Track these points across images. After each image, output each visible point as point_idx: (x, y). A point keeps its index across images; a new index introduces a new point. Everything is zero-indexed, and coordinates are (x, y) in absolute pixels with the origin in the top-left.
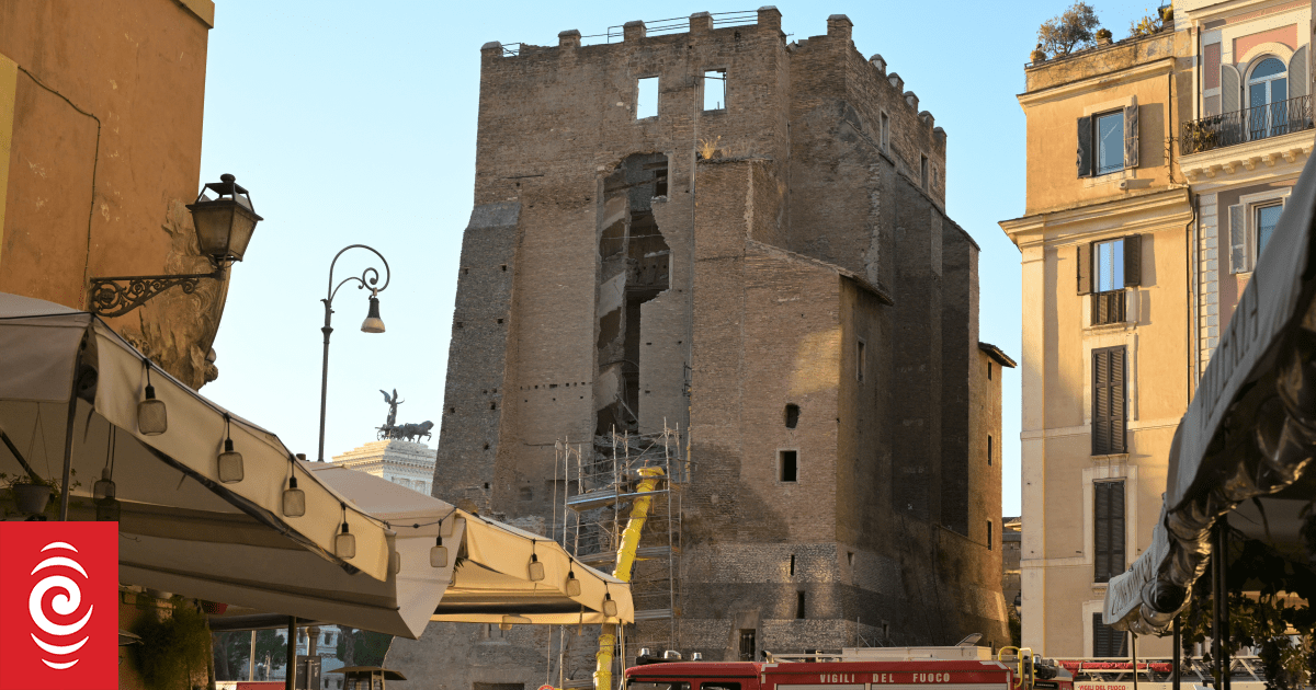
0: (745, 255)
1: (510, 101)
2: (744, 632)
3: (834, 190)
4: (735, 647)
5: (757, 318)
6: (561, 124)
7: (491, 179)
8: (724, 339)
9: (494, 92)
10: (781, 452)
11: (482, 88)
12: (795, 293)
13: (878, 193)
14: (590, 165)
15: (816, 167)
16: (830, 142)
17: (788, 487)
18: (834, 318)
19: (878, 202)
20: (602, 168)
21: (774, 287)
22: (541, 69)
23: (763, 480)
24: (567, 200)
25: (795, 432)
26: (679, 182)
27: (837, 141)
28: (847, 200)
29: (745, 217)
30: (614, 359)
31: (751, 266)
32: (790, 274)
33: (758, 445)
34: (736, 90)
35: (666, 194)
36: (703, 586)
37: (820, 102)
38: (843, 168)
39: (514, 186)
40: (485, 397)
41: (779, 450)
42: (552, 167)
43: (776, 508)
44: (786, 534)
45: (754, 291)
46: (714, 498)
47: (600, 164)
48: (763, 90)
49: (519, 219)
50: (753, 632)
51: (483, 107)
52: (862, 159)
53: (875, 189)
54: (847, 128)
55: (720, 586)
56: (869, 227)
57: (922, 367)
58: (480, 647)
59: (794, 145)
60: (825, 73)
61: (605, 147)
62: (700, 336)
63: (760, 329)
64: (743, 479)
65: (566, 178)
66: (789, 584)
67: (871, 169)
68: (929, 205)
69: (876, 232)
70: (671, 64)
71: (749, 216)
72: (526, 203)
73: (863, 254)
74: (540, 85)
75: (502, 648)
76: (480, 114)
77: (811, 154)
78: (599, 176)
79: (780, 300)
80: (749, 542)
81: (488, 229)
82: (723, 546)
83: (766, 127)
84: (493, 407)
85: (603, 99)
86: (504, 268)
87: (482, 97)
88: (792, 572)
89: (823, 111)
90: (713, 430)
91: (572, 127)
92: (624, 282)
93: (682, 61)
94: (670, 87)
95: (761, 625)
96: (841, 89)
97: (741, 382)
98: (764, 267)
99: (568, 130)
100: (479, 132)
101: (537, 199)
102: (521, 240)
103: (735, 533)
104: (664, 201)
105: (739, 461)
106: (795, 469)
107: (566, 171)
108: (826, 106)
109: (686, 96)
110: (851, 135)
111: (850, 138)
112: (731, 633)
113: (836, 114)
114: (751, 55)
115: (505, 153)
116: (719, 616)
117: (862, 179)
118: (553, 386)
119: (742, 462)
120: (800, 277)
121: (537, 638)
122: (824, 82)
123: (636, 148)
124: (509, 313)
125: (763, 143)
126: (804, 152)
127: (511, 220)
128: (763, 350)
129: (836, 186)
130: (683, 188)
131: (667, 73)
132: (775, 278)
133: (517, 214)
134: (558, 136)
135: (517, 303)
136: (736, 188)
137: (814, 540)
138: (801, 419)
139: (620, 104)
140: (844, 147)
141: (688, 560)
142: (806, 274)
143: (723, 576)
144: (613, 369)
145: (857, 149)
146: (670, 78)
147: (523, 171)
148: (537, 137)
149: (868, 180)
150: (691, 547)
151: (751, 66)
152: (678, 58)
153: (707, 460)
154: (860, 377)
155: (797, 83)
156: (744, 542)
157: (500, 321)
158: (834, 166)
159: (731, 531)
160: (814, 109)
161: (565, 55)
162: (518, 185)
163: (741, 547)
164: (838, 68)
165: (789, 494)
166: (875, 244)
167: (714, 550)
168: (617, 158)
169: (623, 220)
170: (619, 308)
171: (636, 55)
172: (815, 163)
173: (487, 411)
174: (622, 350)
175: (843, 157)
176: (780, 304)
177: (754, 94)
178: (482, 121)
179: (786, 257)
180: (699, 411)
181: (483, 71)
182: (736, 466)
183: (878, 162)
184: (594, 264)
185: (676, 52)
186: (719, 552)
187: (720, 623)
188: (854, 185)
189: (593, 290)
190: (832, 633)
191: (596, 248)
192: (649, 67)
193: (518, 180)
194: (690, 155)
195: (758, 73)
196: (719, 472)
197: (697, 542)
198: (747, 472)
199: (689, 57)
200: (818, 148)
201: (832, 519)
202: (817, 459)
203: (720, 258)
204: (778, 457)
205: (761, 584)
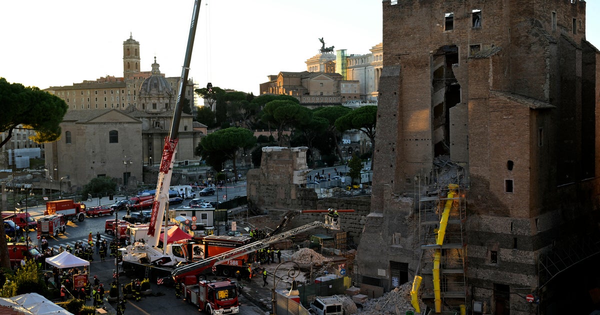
0: (489, 98)
1: (395, 23)
2: (492, 252)
3: (529, 58)
4: (489, 258)
5: (495, 124)
6: (415, 33)
7: (389, 56)
8: (481, 132)
9: (388, 20)
10: (506, 181)
11: (384, 18)
12: (511, 114)
13: (549, 59)
14: (427, 50)
15: (522, 47)
16: (527, 37)
17: (509, 196)
18: (528, 126)
19: (549, 63)
20: (432, 52)
21: (502, 112)
22: (406, 10)
23: (499, 191)
24: (418, 65)
25: (512, 172)
26: (463, 58)
27: (531, 36)
28: (535, 62)
29: (489, 81)
30: (441, 123)
31: (491, 102)
32: (508, 106)
33: (496, 177)
34: (486, 18)
35: (458, 63)
36: (476, 232)
37: (523, 19)
38: (534, 48)
39: (398, 59)
40: (390, 146)
41: (505, 179)
42: (412, 51)
43: (505, 203)
44: (509, 214)
45: (493, 113)
46: (479, 197)
47: (431, 50)
48: (496, 19)
49: (400, 72)
50: (496, 252)
51: (384, 26)
52: (541, 45)
53: (547, 58)
54: (534, 31)
55: (482, 233)
56: (545, 74)
57: (572, 118)
58: (392, 247)
59: (512, 38)
60: (525, 6)
61: (433, 43)
62: (472, 131)
63: (496, 129)
64: (491, 190)
65: (418, 56)
66: (510, 235)
67: (546, 49)
68: (575, 48)
69: (548, 76)
70: (459, 7)
71: (491, 81)
72: (403, 65)
73: (543, 86)
74: (406, 17)
75: (400, 249)
76: (383, 29)
77: (519, 42)
78: (431, 55)
79: (504, 117)
80: (493, 216)
81: (389, 77)
82: (483, 216)
83: (499, 34)
84: (393, 150)
85: (431, 23)
86: (395, 93)
87: (384, 22)
88: (512, 230)
89: (524, 23)
90: (478, 170)
91: (419, 34)
92: (444, 92)
93: (463, 6)
94: (458, 17)
95: (500, 250)
96: (532, 13)
97: (489, 151)
98: (497, 103)
99: (418, 35)
100: (384, 36)
101: (407, 64)
102: (402, 81)
103: (488, 211)
104: (457, 66)
105: (489, 183)
106: (512, 188)
107: (418, 53)
108: (526, 21)
109: (465, 21)
110: (536, 34)
111: (536, 35)
112: (487, 252)
113: (530, 24)
114: (492, 3)
115: (394, 45)
116: (482, 245)
117: (541, 53)
118: (416, 140)
119: (490, 183)
120: (512, 108)
121: (412, 246)
122: (524, 10)
123: (445, 43)
124: (398, 112)
125: (497, 42)
126: (516, 41)
127: (397, 74)
128: (498, 138)
129: (530, 56)
130: (465, 60)
131: (457, 11)
132: (502, 108)
133: (400, 71)
134: (414, 38)
135: (401, 106)
136: (485, 69)
137: (520, 217)
138: (514, 167)
139: (438, 25)
140: (534, 39)
141: (469, 221)
142: (515, 107)
143: (483, 229)
144: (441, 127)
145: (540, 40)
146: (458, 14)
147: (401, 52)
148: (406, 38)
149: (544, 53)
150: (470, 216)
151: (492, 8)
152: (461, 5)
153: (475, 181)
154: (541, 144)
155: (513, 11)
156: (492, 215)
157: (395, 115)
158: (529, 47)
159: (487, 211)
160: (520, 22)
161: (414, 4)
162: (399, 58)
163: (491, 218)
164: (531, 4)
165: (510, 198)
166: (548, 81)
167: (480, 217)
168: (438, 47)
169: (443, 66)
170: (443, 102)
171: (444, 4)
172: (521, 46)
173: (391, 152)
174: (445, 119)
175: (533, 43)
176: (504, 119)
177: (494, 20)
178: (384, 32)
179: (506, 99)
180: (472, 161)
181: (384, 11)
182: (488, 185)
183: (548, 46)
184: (430, 91)
185: (460, 2)
186: (482, 219)
187: (483, 248)
188: (538, 56)
189: (430, 102)
190: (528, 256)
191: (431, 85)
192: (449, 9)
193: (399, 56)
194: (467, 47)
195: (495, 11)
196: (481, 187)
197: (473, 214)
198: (492, 187)
199: (466, 4)
200: (523, 39)
201: (528, 209)
202: (521, 184)
203: (479, 98)
204: (505, 182)
205: (499, 234)
